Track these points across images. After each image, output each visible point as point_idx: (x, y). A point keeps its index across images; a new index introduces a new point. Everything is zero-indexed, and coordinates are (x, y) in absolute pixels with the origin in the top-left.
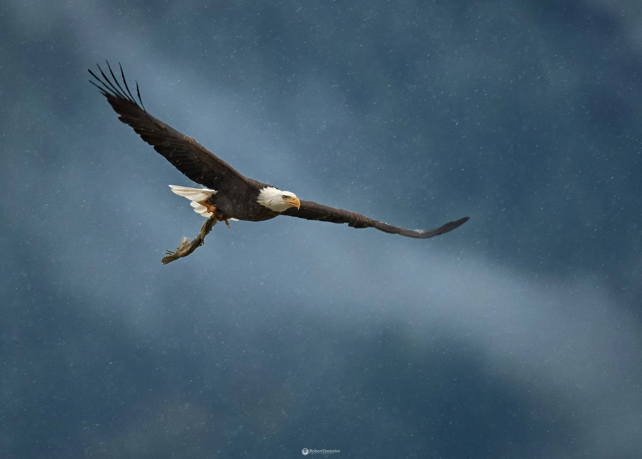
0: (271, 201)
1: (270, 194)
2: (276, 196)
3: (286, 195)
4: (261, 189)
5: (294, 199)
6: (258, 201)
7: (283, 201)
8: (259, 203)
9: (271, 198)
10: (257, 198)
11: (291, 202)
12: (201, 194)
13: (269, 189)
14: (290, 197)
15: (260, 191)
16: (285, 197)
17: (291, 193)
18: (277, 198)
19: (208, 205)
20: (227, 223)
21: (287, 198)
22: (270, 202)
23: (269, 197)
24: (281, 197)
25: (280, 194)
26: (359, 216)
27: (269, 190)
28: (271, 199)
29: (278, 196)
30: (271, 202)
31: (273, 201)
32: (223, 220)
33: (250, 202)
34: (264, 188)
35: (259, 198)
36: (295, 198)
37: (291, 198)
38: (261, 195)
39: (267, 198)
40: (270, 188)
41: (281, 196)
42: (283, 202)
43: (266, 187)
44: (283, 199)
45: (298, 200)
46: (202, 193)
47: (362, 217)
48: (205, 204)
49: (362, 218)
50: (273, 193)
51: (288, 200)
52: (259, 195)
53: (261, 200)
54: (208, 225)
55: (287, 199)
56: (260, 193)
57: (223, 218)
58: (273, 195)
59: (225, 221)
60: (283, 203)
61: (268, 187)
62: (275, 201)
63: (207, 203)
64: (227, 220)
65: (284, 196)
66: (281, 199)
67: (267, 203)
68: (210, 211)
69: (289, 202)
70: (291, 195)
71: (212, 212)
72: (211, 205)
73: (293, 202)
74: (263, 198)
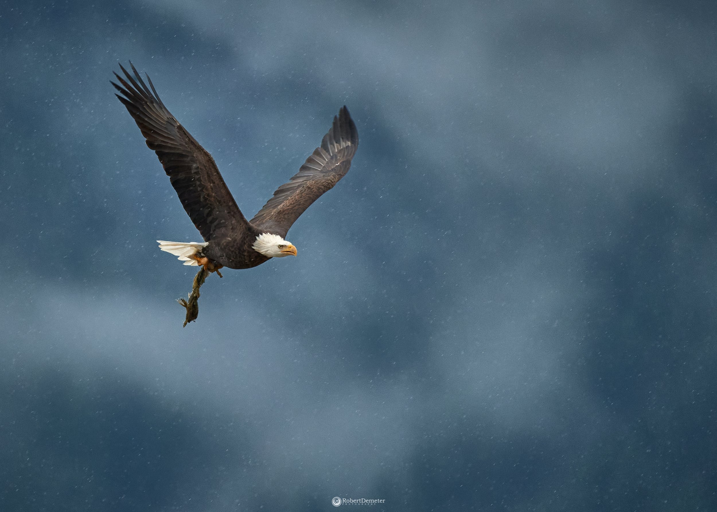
1: (266, 243)
2: (271, 247)
3: (282, 244)
4: (257, 236)
5: (291, 247)
6: (253, 247)
8: (254, 249)
9: (267, 247)
11: (288, 250)
12: (189, 248)
14: (285, 245)
15: (256, 238)
16: (281, 247)
18: (273, 249)
19: (199, 259)
20: (219, 274)
21: (283, 247)
22: (266, 251)
23: (265, 247)
24: (277, 247)
25: (276, 245)
27: (264, 237)
28: (266, 249)
29: (274, 247)
31: (268, 251)
32: (215, 271)
35: (254, 245)
37: (287, 246)
38: (257, 242)
39: (263, 247)
40: (265, 235)
42: (280, 251)
43: (262, 234)
44: (279, 249)
45: (294, 248)
46: (190, 246)
48: (195, 258)
50: (270, 241)
53: (257, 246)
54: (199, 277)
55: (284, 248)
56: (256, 240)
57: (214, 268)
58: (269, 245)
59: (216, 271)
60: (280, 252)
62: (272, 251)
63: (197, 256)
64: (218, 270)
65: (280, 246)
66: (277, 249)
67: (263, 251)
68: (201, 264)
69: (286, 250)
70: (286, 243)
71: (203, 265)
72: (202, 259)
73: (290, 251)
74: (259, 246)
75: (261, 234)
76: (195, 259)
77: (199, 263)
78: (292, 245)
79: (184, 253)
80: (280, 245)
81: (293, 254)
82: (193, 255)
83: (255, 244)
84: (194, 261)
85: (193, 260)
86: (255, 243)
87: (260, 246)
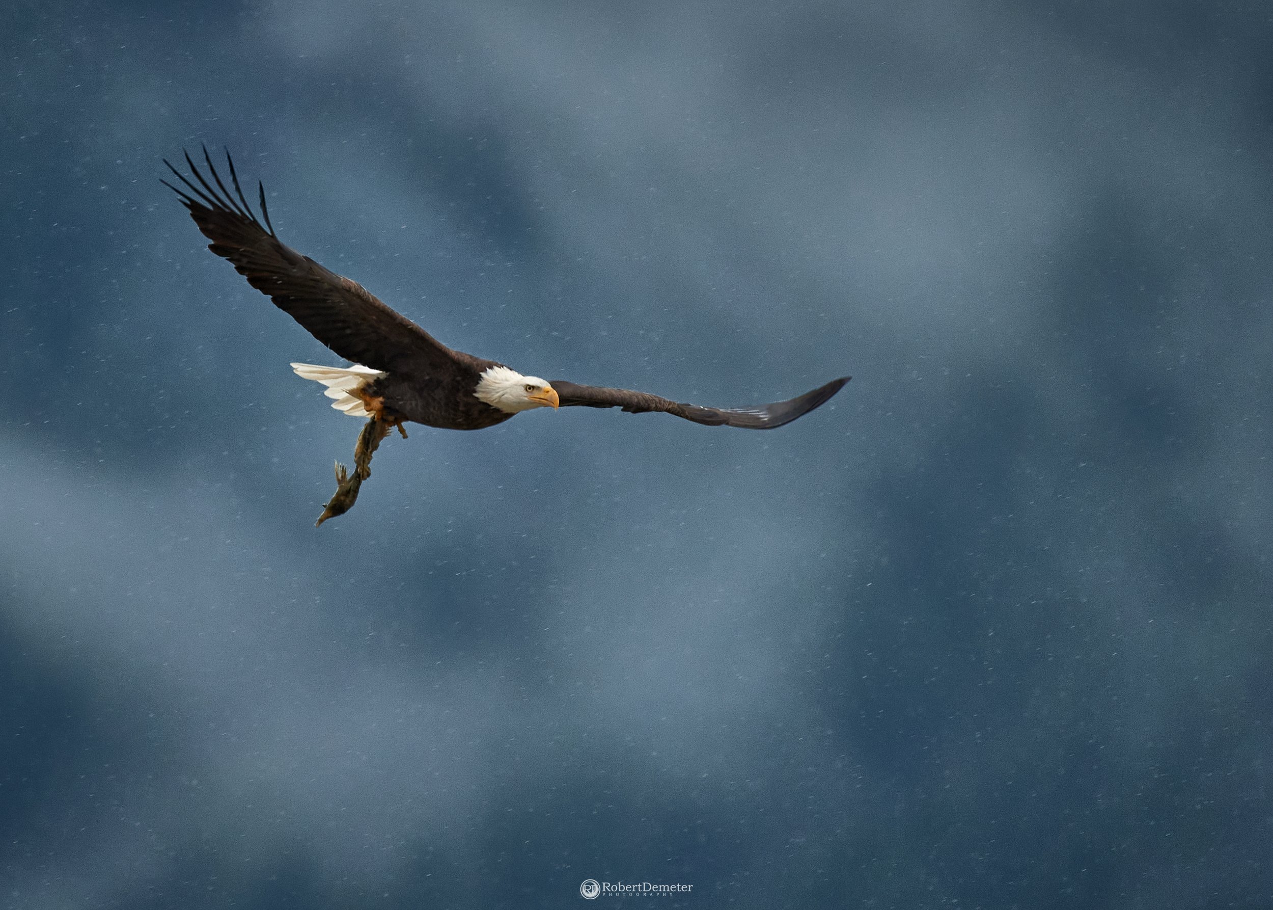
0: (503, 395)
1: (500, 382)
2: (511, 387)
3: (531, 383)
4: (482, 371)
5: (548, 392)
6: (476, 395)
7: (525, 395)
8: (477, 398)
9: (501, 389)
10: (475, 388)
11: (542, 397)
13: (497, 371)
14: (538, 387)
15: (480, 375)
16: (530, 389)
17: (541, 380)
18: (515, 391)
19: (368, 398)
20: (402, 432)
21: (533, 389)
22: (500, 397)
23: (499, 388)
24: (523, 388)
25: (520, 383)
26: (654, 400)
27: (496, 373)
28: (501, 392)
29: (516, 387)
30: (503, 397)
31: (505, 396)
32: (394, 425)
33: (460, 397)
34: (487, 369)
36: (548, 390)
37: (541, 389)
38: (482, 383)
39: (494, 390)
40: (499, 369)
41: (521, 385)
42: (526, 397)
43: (491, 368)
44: (526, 392)
45: (554, 394)
47: (659, 401)
48: (361, 395)
49: (660, 404)
50: (507, 380)
51: (536, 394)
52: (478, 383)
53: (483, 392)
55: (535, 390)
56: (480, 380)
57: (394, 420)
58: (507, 384)
59: (397, 426)
60: (526, 399)
61: (496, 368)
62: (511, 395)
63: (365, 392)
64: (400, 425)
65: (528, 387)
66: (522, 392)
67: (495, 399)
68: (371, 408)
69: (538, 397)
70: (541, 383)
71: (375, 410)
72: (373, 398)
73: (545, 398)
74: (487, 390)
75: (489, 368)
76: (361, 398)
77: (368, 407)
78: (551, 388)
79: (338, 383)
80: (528, 385)
81: (552, 404)
82: (357, 389)
83: (478, 388)
84: (361, 401)
85: (358, 400)
86: (479, 385)
87: (488, 388)
